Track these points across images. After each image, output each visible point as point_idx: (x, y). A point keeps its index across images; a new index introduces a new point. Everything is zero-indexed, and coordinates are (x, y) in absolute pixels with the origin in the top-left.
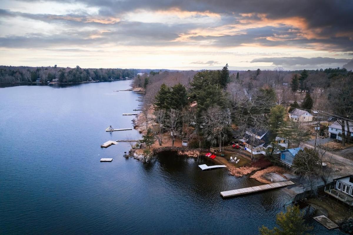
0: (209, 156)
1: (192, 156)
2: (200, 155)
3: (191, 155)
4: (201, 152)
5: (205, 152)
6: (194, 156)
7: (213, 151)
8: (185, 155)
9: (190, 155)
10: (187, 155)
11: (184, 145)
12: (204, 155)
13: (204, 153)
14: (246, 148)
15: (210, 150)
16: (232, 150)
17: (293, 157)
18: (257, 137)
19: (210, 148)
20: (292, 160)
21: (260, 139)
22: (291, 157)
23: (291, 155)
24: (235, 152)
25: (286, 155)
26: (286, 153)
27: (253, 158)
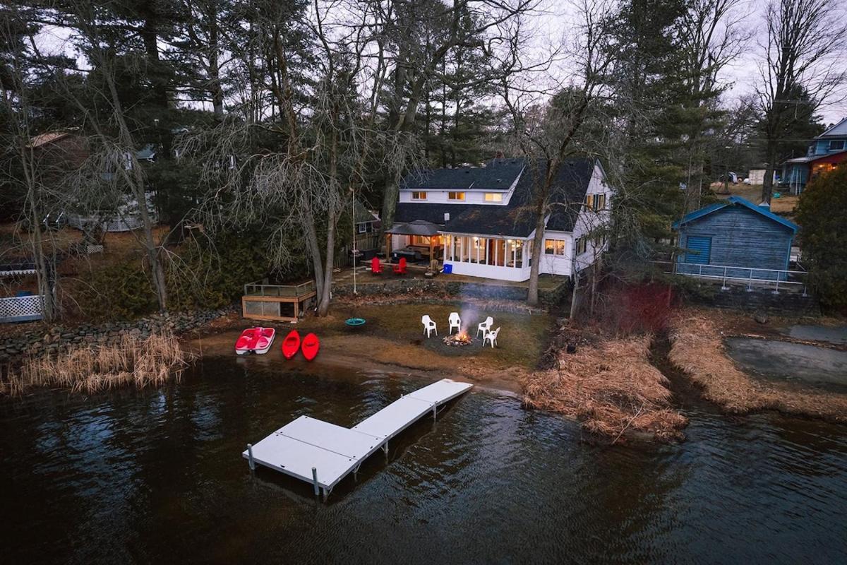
0: (261, 349)
1: (122, 376)
2: (192, 356)
3: (110, 378)
4: (183, 335)
5: (212, 330)
6: (140, 375)
7: (268, 312)
8: (35, 388)
9: (94, 380)
10: (65, 386)
11: (21, 315)
12: (226, 352)
13: (212, 342)
14: (446, 262)
15: (245, 316)
16: (382, 284)
17: (769, 236)
18: (484, 201)
19: (243, 298)
20: (760, 251)
21: (506, 203)
22: (759, 233)
23: (759, 222)
24: (404, 292)
25: (714, 239)
26: (715, 223)
27: (539, 297)
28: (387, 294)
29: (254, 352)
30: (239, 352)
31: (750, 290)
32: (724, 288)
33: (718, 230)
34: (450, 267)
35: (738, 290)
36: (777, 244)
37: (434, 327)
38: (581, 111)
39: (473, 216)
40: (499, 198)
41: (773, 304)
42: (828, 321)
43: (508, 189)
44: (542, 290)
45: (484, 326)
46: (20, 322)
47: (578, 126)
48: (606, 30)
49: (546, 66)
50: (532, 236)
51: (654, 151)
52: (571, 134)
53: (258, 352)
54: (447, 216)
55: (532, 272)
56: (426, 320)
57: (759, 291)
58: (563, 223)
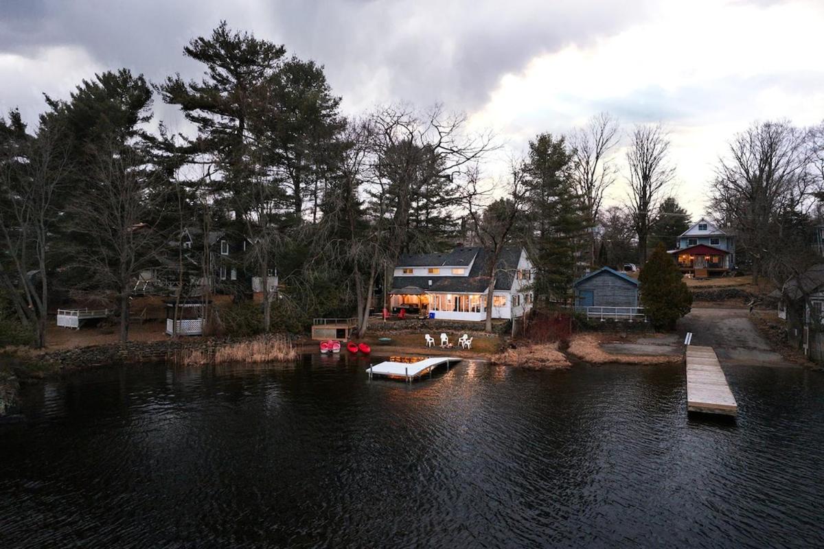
0: (336, 350)
7: (328, 336)
12: (315, 352)
13: (304, 348)
14: (431, 311)
15: (313, 338)
16: (393, 323)
17: (625, 289)
18: (452, 274)
19: (313, 327)
20: (621, 298)
21: (467, 275)
22: (620, 288)
23: (619, 281)
24: (406, 328)
25: (595, 292)
26: (595, 282)
27: (492, 328)
28: (396, 329)
29: (332, 351)
30: (323, 351)
31: (616, 320)
32: (602, 320)
33: (597, 286)
34: (433, 314)
35: (610, 322)
36: (630, 294)
37: (433, 341)
38: (512, 218)
39: (446, 283)
40: (463, 272)
41: (630, 328)
42: (659, 335)
43: (468, 265)
44: (494, 323)
45: (462, 340)
46: (191, 336)
47: (511, 225)
48: (524, 171)
49: (491, 192)
50: (487, 292)
51: (556, 241)
52: (507, 230)
53: (334, 351)
54: (430, 282)
55: (487, 316)
56: (428, 337)
57: (622, 320)
58: (504, 285)
